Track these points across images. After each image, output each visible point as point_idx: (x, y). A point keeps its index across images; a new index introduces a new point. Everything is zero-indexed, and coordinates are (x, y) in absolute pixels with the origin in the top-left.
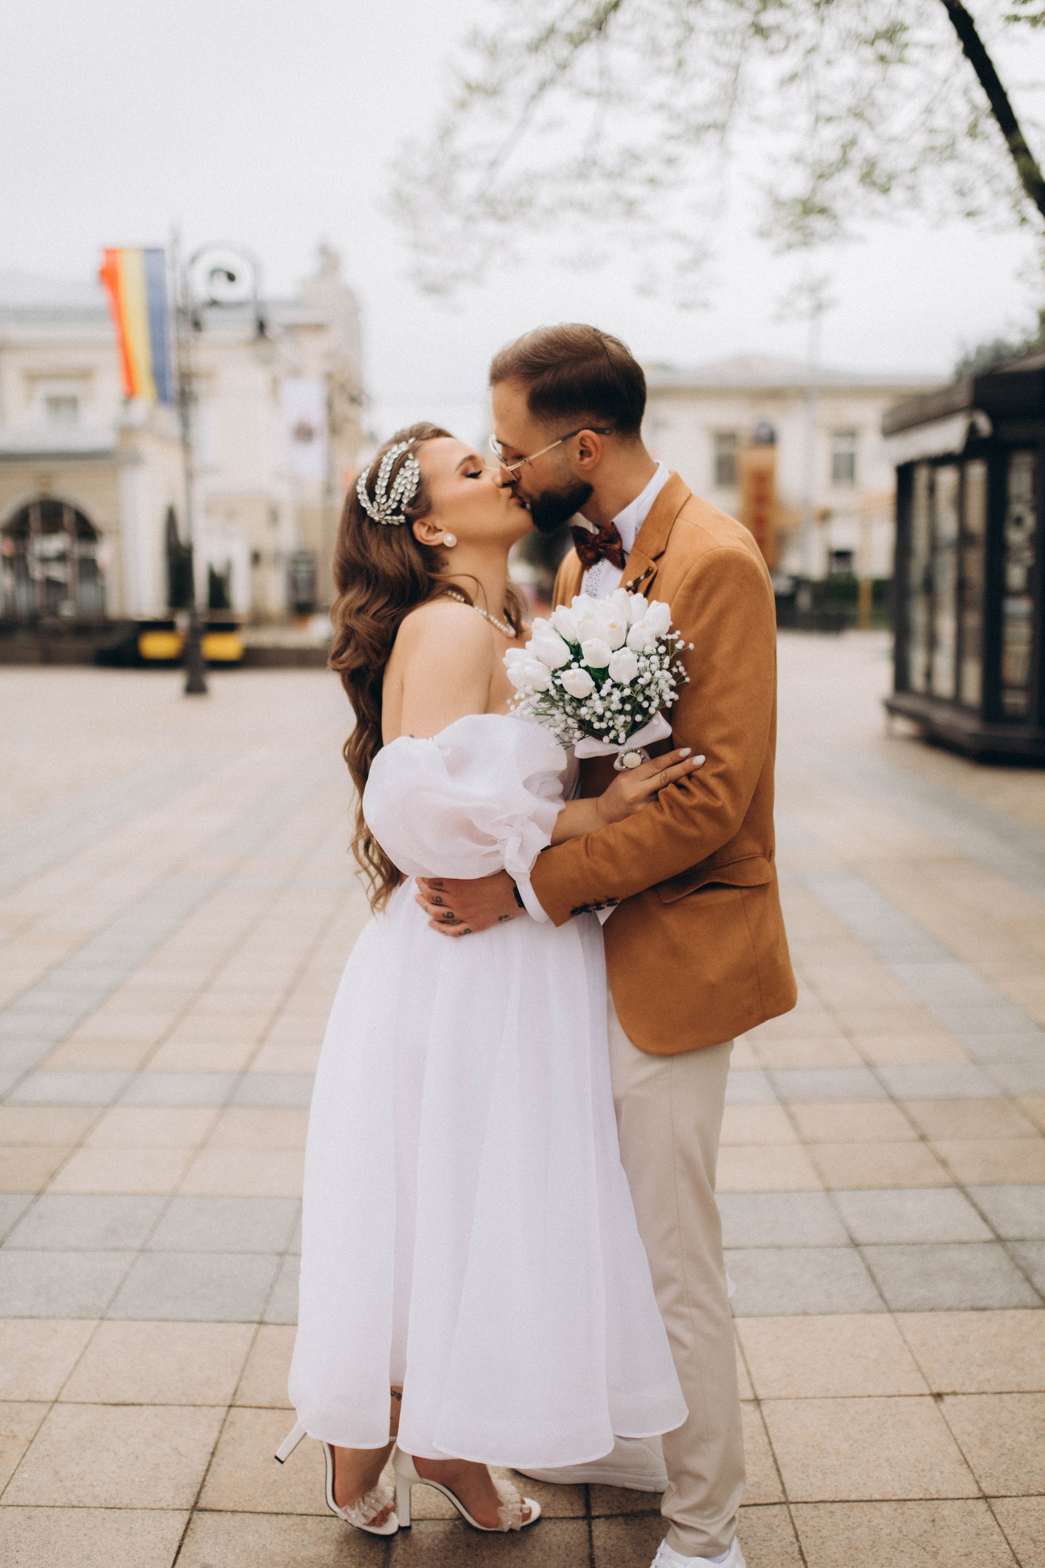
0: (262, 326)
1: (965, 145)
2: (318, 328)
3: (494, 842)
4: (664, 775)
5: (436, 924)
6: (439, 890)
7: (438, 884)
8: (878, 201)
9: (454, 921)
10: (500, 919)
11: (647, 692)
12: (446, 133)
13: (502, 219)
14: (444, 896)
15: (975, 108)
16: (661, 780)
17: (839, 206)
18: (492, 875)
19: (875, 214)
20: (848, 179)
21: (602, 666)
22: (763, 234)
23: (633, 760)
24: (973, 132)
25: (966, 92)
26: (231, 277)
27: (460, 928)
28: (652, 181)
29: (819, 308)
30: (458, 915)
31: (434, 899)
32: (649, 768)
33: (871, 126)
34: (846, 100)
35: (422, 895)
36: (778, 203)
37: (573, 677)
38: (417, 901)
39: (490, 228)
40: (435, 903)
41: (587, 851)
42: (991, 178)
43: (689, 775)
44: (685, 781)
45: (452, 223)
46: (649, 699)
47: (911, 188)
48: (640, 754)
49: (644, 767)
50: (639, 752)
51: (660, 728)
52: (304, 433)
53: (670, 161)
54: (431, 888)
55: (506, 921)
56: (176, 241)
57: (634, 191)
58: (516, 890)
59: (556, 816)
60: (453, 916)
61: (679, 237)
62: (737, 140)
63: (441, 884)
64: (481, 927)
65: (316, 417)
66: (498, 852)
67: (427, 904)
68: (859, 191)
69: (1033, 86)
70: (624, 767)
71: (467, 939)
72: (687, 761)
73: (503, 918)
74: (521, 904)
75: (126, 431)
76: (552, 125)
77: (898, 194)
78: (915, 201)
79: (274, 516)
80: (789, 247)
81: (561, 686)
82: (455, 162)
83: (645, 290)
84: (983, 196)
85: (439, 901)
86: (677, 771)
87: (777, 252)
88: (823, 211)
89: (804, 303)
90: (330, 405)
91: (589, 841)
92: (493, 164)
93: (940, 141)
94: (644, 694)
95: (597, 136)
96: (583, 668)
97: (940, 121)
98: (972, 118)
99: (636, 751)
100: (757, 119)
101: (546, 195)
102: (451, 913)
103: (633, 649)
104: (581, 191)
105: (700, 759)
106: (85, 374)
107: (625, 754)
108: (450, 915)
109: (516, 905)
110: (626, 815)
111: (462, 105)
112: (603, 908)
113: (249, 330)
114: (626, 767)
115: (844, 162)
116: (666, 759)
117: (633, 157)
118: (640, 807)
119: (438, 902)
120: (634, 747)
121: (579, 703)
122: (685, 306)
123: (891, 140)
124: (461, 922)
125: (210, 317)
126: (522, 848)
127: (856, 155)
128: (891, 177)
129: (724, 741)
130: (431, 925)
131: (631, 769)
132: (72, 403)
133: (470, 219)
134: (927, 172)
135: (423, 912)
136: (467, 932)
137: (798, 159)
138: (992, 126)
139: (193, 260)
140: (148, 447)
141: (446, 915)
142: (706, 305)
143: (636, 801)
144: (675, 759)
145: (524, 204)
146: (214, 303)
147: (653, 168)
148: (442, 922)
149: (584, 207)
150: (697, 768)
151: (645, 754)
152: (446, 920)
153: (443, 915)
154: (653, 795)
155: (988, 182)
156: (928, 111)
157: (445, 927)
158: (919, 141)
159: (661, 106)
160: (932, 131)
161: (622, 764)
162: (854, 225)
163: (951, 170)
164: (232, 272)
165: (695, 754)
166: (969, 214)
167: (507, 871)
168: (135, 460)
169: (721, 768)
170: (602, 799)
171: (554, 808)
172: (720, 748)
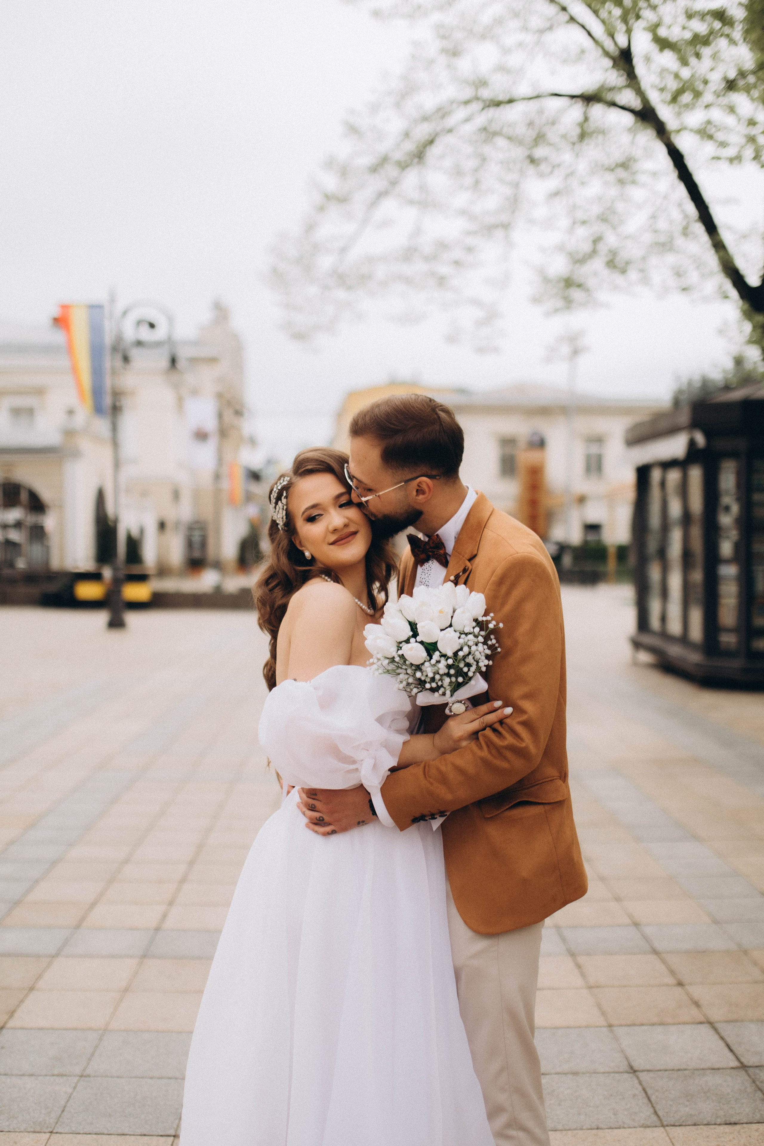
0: (173, 361)
1: (680, 242)
2: (213, 360)
3: (354, 762)
4: (482, 720)
5: (311, 825)
6: (314, 799)
7: (313, 794)
8: (619, 279)
9: (325, 823)
10: (359, 823)
11: (467, 660)
12: (310, 227)
13: (349, 288)
14: (317, 804)
15: (686, 216)
16: (480, 725)
17: (591, 282)
18: (352, 788)
19: (616, 288)
20: (598, 264)
21: (433, 641)
22: (536, 300)
23: (459, 708)
24: (685, 232)
25: (680, 205)
26: (152, 326)
27: (328, 829)
28: (457, 263)
29: (576, 352)
30: (327, 819)
31: (310, 805)
32: (471, 715)
33: (614, 228)
34: (596, 210)
35: (302, 803)
36: (546, 280)
37: (412, 648)
38: (298, 807)
39: (341, 294)
40: (311, 809)
41: (424, 774)
42: (699, 264)
43: (501, 721)
44: (497, 726)
45: (313, 290)
46: (468, 665)
47: (642, 271)
48: (464, 704)
49: (468, 713)
50: (463, 702)
51: (479, 685)
52: (201, 436)
53: (470, 250)
54: (308, 797)
55: (363, 825)
56: (113, 300)
57: (444, 269)
58: (370, 801)
59: (401, 746)
60: (323, 820)
61: (476, 302)
62: (518, 235)
63: (316, 795)
64: (344, 829)
65: (210, 424)
66: (357, 769)
67: (305, 809)
68: (605, 272)
69: (728, 201)
70: (452, 713)
71: (334, 838)
72: (500, 711)
73: (361, 823)
74: (374, 813)
75: (69, 433)
76: (386, 223)
77: (633, 275)
78: (645, 280)
79: (176, 495)
80: (556, 311)
81: (403, 655)
82: (316, 248)
83: (452, 339)
84: (693, 277)
85: (314, 808)
86: (492, 718)
87: (548, 314)
88: (579, 286)
89: (565, 349)
90: (220, 416)
91: (427, 767)
92: (343, 250)
93: (662, 239)
94: (465, 661)
95: (417, 232)
96: (419, 642)
97: (662, 225)
98: (685, 223)
99: (461, 702)
100: (532, 221)
101: (381, 271)
102: (323, 817)
103: (457, 629)
104: (407, 269)
105: (509, 710)
106: (39, 392)
107: (453, 704)
108: (321, 819)
109: (371, 813)
110: (454, 749)
111: (321, 209)
112: (436, 818)
113: (164, 363)
114: (454, 714)
115: (594, 252)
116: (484, 708)
117: (442, 246)
118: (464, 744)
119: (312, 808)
120: (460, 699)
121: (418, 668)
122: (481, 350)
123: (627, 237)
124: (329, 824)
125: (135, 353)
126: (375, 767)
127: (603, 248)
128: (628, 263)
129: (526, 696)
130: (307, 826)
131: (458, 715)
132: (30, 412)
133: (326, 288)
134: (654, 261)
135: (301, 815)
136: (333, 832)
137: (561, 248)
138: (699, 229)
139: (125, 313)
140: (85, 444)
141: (318, 818)
142: (496, 350)
143: (461, 739)
144: (491, 709)
145: (364, 278)
146: (139, 343)
147: (457, 254)
148: (316, 824)
149: (408, 281)
150: (507, 717)
151: (468, 704)
152: (318, 822)
153: (316, 818)
154: (474, 735)
155: (698, 268)
156: (654, 217)
157: (317, 828)
158: (647, 238)
159: (463, 212)
160: (656, 231)
161: (451, 711)
162: (603, 296)
163: (671, 259)
164: (152, 321)
166: (684, 289)
167: (364, 785)
168: (76, 454)
169: (524, 717)
170: (437, 736)
171: (400, 739)
172: (524, 702)
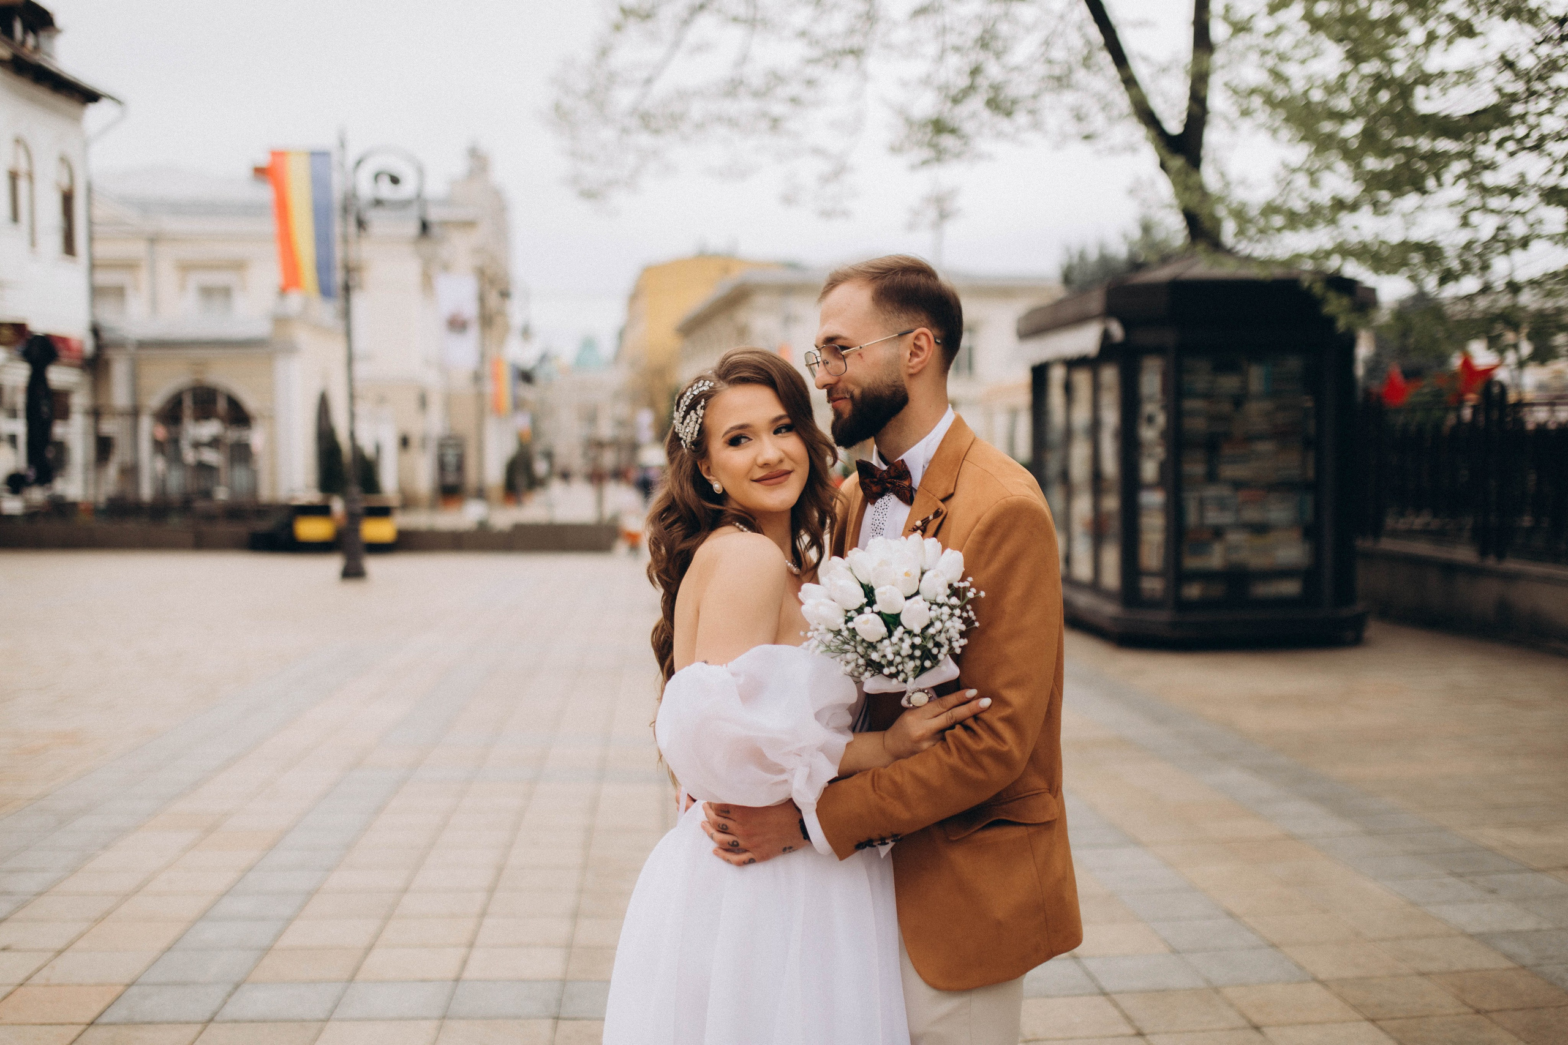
0: (425, 227)
1: (1081, 75)
2: (468, 225)
3: (783, 771)
4: (950, 715)
5: (720, 851)
6: (726, 818)
7: (725, 812)
8: (1004, 124)
9: (738, 849)
10: (785, 850)
11: (938, 640)
12: (604, 52)
13: (657, 132)
14: (731, 824)
15: (1088, 43)
16: (947, 720)
17: (968, 127)
18: (778, 805)
19: (1000, 135)
20: (976, 103)
21: (895, 612)
22: (895, 149)
23: (920, 699)
24: (1087, 62)
25: (1080, 28)
26: (395, 180)
27: (744, 857)
28: (794, 101)
29: (943, 215)
30: (742, 843)
31: (721, 826)
32: (935, 708)
33: (998, 55)
34: (975, 32)
35: (708, 822)
36: (909, 122)
37: (866, 622)
38: (704, 828)
39: (644, 140)
40: (721, 830)
41: (873, 785)
42: (1106, 107)
43: (976, 717)
44: (971, 722)
45: (608, 134)
46: (939, 645)
47: (1032, 112)
48: (927, 693)
49: (931, 705)
50: (926, 691)
51: (949, 670)
52: (457, 325)
53: (810, 83)
54: (718, 816)
55: (790, 852)
56: (342, 145)
57: (778, 109)
58: (802, 821)
59: (843, 748)
60: (738, 845)
61: (818, 151)
62: (873, 63)
63: (728, 812)
64: (765, 857)
65: (470, 309)
66: (786, 781)
67: (712, 831)
68: (986, 114)
69: (1141, 24)
70: (911, 705)
71: (752, 868)
72: (974, 703)
73: (787, 849)
74: (806, 836)
75: (281, 321)
76: (700, 48)
77: (1021, 118)
78: (1037, 125)
79: (423, 402)
80: (925, 163)
81: (854, 629)
82: (612, 78)
83: (788, 200)
84: (1098, 121)
85: (725, 829)
86: (963, 711)
87: (913, 168)
88: (953, 131)
89: (931, 214)
90: (482, 299)
91: (876, 777)
92: (649, 81)
93: (1057, 71)
94: (935, 641)
95: (744, 59)
96: (876, 613)
97: (1058, 54)
98: (1085, 52)
99: (923, 691)
100: (888, 46)
101: (697, 110)
102: (737, 842)
103: (926, 598)
104: (730, 107)
105: (986, 702)
106: (238, 266)
107: (913, 693)
108: (735, 843)
109: (802, 836)
110: (913, 753)
111: (618, 28)
112: (888, 843)
113: (412, 228)
114: (913, 705)
115: (971, 89)
116: (952, 699)
117: (776, 78)
118: (925, 745)
119: (723, 830)
120: (922, 687)
121: (872, 646)
122: (827, 214)
123: (1017, 68)
124: (746, 851)
125: (374, 217)
126: (810, 778)
127: (982, 82)
128: (1014, 102)
129: (1012, 684)
130: (716, 853)
131: (918, 707)
132: (226, 292)
133: (625, 131)
134: (1048, 99)
135: (708, 839)
136: (751, 861)
137: (926, 81)
138: (1105, 58)
139: (359, 163)
140: (302, 336)
141: (731, 843)
142: (845, 214)
143: (922, 739)
144: (962, 700)
145: (675, 120)
146: (378, 203)
147: (795, 89)
148: (727, 850)
149: (732, 122)
150: (984, 710)
151: (933, 694)
152: (731, 849)
153: (729, 842)
154: (940, 735)
155: (1103, 109)
156: (1047, 43)
157: (729, 856)
158: (1040, 70)
159: (803, 34)
160: (1050, 62)
161: (909, 702)
162: (984, 144)
163: (1069, 98)
164: (395, 174)
165: (981, 695)
166: (1087, 137)
167: (794, 801)
168: (290, 349)
169: (1007, 712)
170: (889, 734)
171: (842, 740)
172: (1008, 692)
